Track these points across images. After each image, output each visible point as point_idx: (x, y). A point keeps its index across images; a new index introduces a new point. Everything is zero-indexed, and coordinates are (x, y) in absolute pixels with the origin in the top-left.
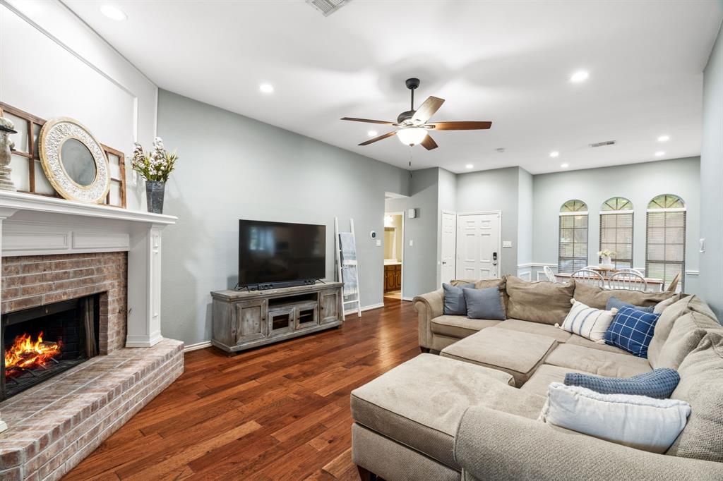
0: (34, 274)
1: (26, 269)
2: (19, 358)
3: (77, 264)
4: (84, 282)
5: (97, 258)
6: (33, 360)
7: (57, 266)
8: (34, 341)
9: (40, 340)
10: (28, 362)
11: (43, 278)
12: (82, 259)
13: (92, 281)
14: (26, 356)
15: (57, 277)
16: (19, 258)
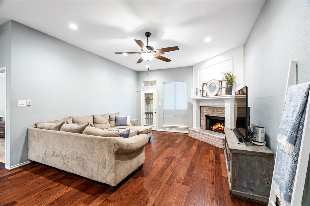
0: (209, 110)
1: (208, 109)
2: (217, 128)
3: (217, 109)
4: (218, 113)
5: (221, 108)
6: (221, 129)
7: (213, 109)
8: (221, 125)
9: (222, 125)
10: (219, 129)
11: (210, 111)
12: (218, 108)
13: (220, 114)
14: (219, 127)
15: (213, 111)
16: (207, 107)
